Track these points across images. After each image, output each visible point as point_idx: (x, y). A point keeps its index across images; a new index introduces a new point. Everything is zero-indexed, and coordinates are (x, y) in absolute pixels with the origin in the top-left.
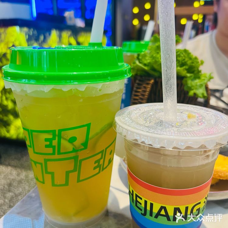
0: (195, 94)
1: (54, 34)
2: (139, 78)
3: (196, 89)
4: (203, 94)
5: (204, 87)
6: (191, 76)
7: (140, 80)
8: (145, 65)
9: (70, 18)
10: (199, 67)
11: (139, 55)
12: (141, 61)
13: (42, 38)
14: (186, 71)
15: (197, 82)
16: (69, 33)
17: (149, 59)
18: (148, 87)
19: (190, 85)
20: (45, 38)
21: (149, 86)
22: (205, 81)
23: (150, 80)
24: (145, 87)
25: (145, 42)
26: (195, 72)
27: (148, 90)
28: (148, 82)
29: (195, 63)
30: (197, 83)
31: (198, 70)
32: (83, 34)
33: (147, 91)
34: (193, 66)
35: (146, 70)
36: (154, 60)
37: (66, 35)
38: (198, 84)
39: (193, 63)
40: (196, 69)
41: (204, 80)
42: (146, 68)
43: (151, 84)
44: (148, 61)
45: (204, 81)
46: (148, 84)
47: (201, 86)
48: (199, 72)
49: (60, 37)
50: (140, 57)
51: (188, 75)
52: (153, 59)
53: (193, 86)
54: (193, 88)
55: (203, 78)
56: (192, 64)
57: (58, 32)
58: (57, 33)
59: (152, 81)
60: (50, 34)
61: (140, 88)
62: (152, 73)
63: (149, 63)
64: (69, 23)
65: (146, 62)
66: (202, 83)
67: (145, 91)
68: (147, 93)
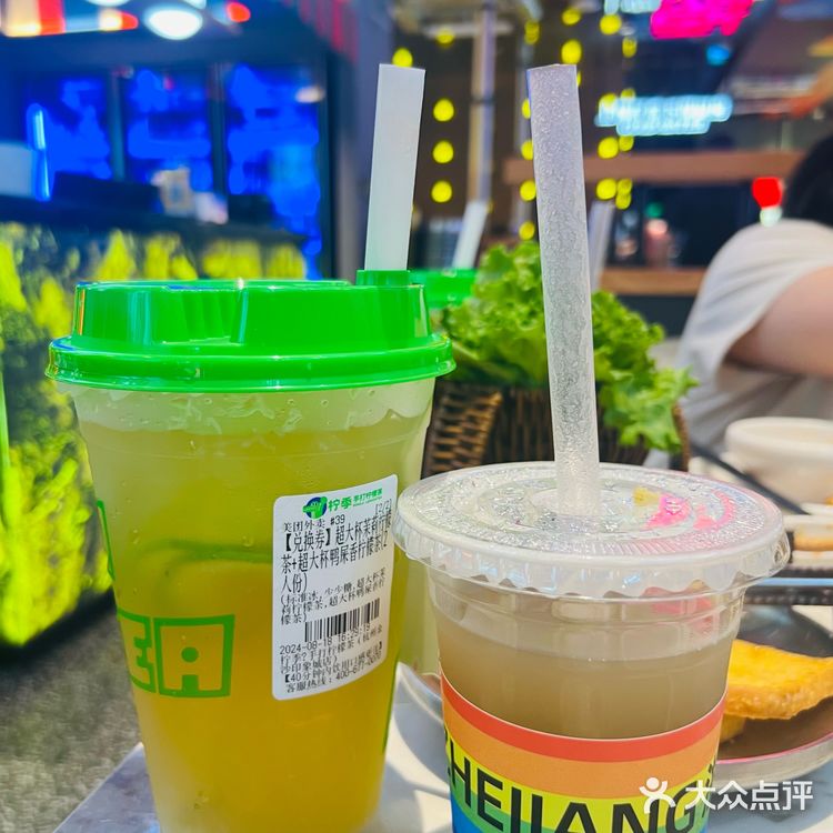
0: (641, 437)
1: (119, 246)
2: (450, 388)
3: (644, 421)
4: (667, 438)
5: (668, 415)
6: (627, 378)
7: (453, 397)
8: (470, 345)
9: (176, 194)
10: (646, 349)
11: (446, 313)
12: (454, 334)
13: (74, 259)
14: (608, 363)
15: (645, 398)
16: (173, 243)
17: (485, 324)
18: (484, 419)
19: (622, 408)
20: (85, 260)
21: (488, 415)
22: (672, 395)
23: (488, 395)
24: (472, 419)
25: (458, 272)
26: (637, 367)
27: (484, 427)
28: (483, 401)
29: (634, 335)
30: (644, 400)
31: (644, 359)
32: (221, 245)
33: (480, 431)
34: (627, 345)
35: (475, 361)
36: (499, 329)
37: (160, 250)
38: (649, 404)
39: (626, 335)
40: (638, 357)
41: (667, 390)
42: (474, 355)
43: (493, 407)
44: (481, 332)
45: (666, 395)
46: (483, 408)
47: (659, 410)
48: (648, 365)
49: (140, 257)
50: (452, 321)
51: (617, 375)
52: (496, 327)
53: (632, 412)
54: (632, 418)
55: (661, 385)
56: (625, 341)
57: (131, 240)
58: (127, 243)
59: (496, 398)
60: (103, 249)
61: (455, 423)
62: (494, 370)
63: (484, 338)
64: (172, 207)
65: (470, 336)
66: (660, 401)
67: (472, 433)
68: (480, 439)
